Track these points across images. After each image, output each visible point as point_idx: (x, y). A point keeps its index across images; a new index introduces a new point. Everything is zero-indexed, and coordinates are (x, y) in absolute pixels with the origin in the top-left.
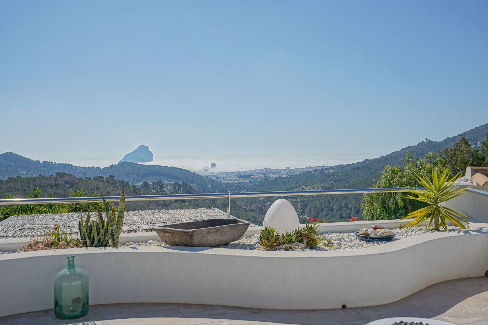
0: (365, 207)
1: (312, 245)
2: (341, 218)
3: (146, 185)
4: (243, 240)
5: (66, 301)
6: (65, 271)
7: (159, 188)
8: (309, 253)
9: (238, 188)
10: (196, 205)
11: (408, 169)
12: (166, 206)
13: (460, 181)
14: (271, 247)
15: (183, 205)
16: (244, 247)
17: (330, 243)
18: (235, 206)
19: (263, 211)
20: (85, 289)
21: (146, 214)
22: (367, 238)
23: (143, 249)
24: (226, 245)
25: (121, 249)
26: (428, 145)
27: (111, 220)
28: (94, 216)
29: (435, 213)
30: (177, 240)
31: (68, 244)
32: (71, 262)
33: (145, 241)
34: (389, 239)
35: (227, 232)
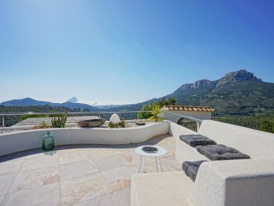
0: (138, 116)
1: (123, 126)
2: (132, 119)
3: (75, 109)
4: (104, 125)
5: (47, 144)
6: (46, 135)
7: (79, 110)
8: (122, 129)
9: (103, 110)
10: (90, 115)
11: (150, 106)
12: (81, 115)
13: (162, 109)
14: (111, 127)
15: (86, 115)
16: (104, 127)
17: (128, 126)
18: (102, 115)
19: (110, 117)
20: (53, 141)
21: (74, 118)
22: (138, 124)
23: (72, 128)
24: (98, 127)
25: (66, 128)
26: (155, 99)
27: (62, 120)
28: (57, 118)
29: (156, 117)
30: (84, 125)
31: (48, 127)
32: (48, 132)
33: (73, 126)
34: (144, 124)
35: (99, 123)
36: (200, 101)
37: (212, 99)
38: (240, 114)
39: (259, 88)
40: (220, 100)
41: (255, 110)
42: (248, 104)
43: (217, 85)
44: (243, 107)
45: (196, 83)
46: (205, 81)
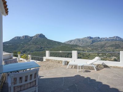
36: (25, 45)
37: (30, 44)
38: (40, 50)
39: (46, 41)
40: (33, 45)
41: (45, 48)
42: (43, 47)
43: (33, 39)
44: (41, 48)
45: (23, 36)
46: (27, 36)
